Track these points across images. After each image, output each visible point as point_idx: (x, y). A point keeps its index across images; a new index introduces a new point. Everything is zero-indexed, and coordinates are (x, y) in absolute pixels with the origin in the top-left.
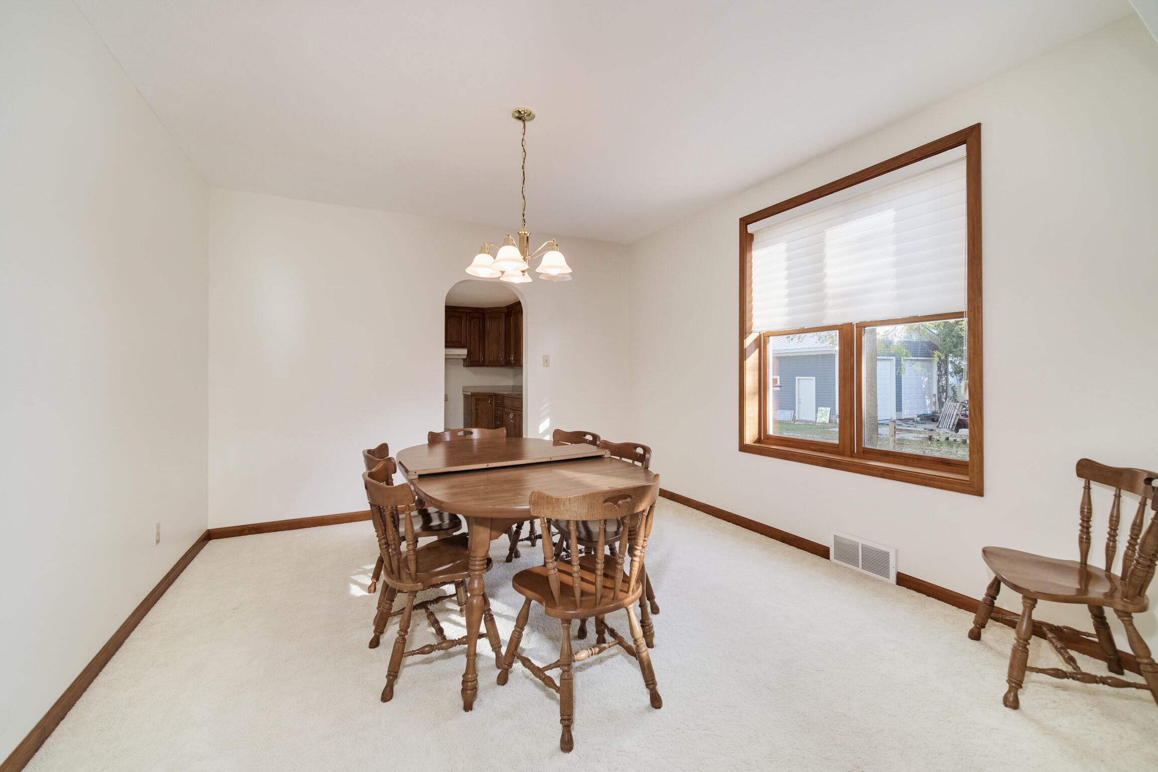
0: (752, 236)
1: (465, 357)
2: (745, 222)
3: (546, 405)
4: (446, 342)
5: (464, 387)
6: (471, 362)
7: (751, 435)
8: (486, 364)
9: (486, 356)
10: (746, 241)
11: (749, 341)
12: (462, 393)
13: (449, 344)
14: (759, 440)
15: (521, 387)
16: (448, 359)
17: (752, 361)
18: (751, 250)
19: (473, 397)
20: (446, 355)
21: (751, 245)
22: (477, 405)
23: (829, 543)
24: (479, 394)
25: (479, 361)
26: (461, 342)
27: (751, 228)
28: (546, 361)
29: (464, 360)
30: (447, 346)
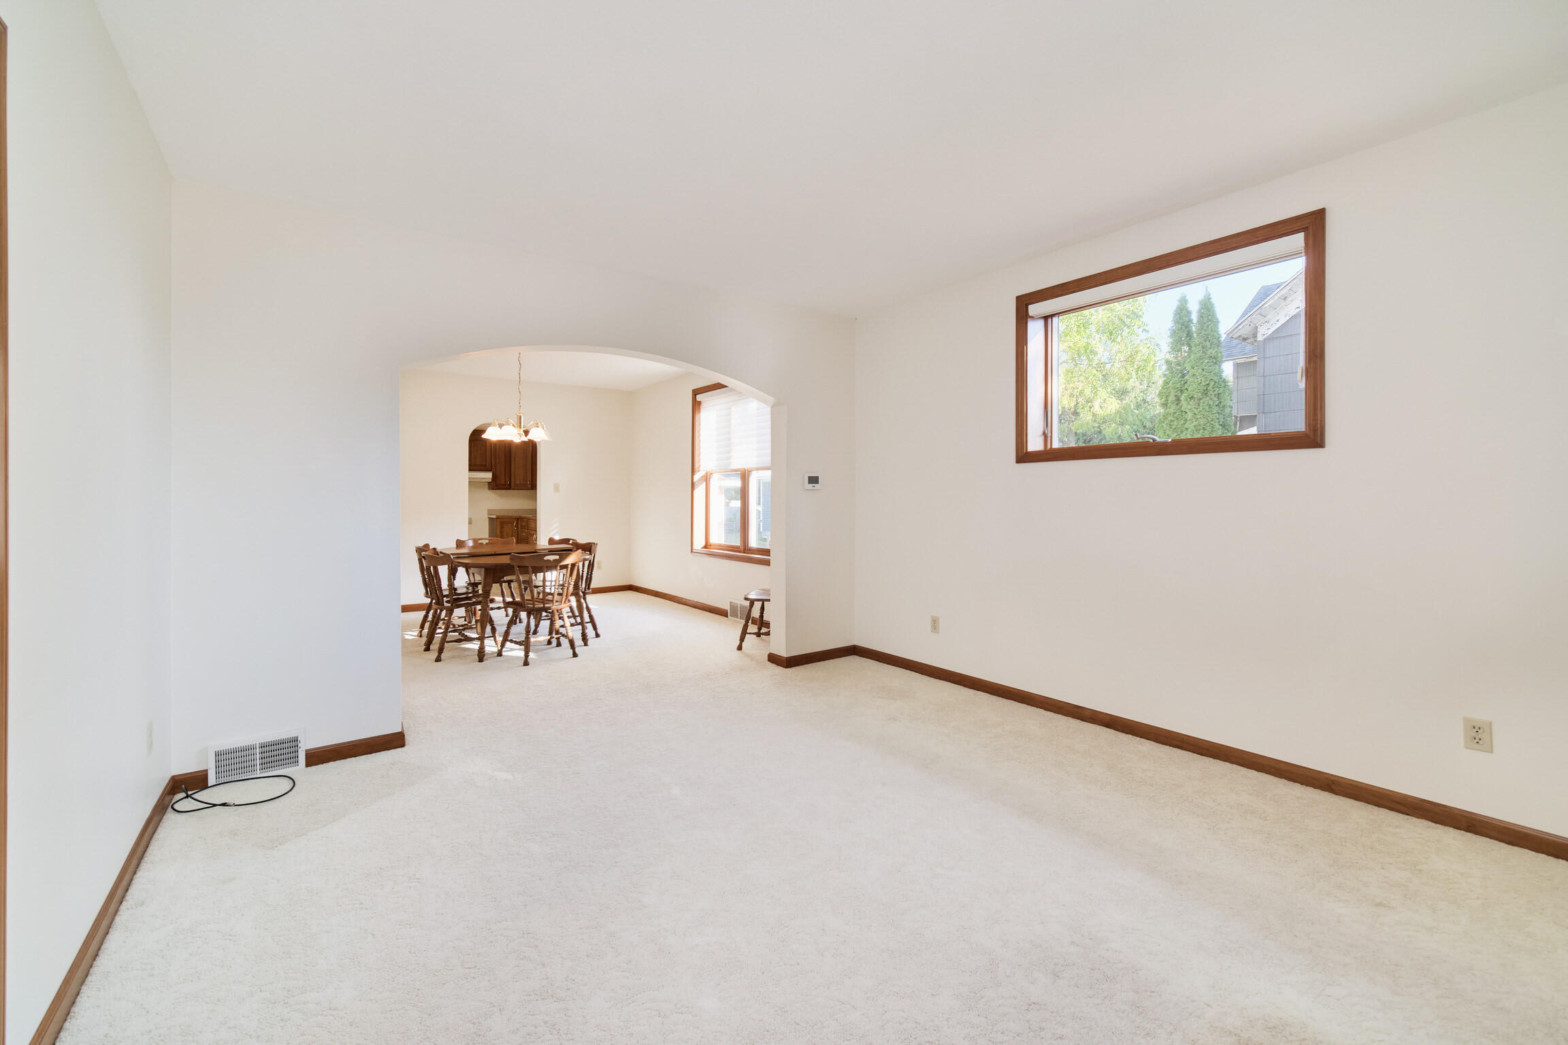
0: (700, 402)
1: (490, 480)
2: (696, 392)
3: (556, 525)
4: (470, 465)
5: (489, 510)
6: (495, 485)
7: (699, 543)
8: (512, 487)
9: (513, 480)
10: (696, 405)
11: (696, 478)
12: (487, 516)
13: (473, 467)
14: (705, 547)
15: (536, 510)
16: (472, 484)
17: (700, 492)
18: (699, 412)
19: (498, 520)
20: (469, 478)
21: (700, 409)
22: (502, 527)
23: (727, 607)
24: (503, 517)
25: (505, 484)
26: (485, 465)
27: (699, 398)
28: (557, 488)
29: (489, 483)
30: (470, 470)
